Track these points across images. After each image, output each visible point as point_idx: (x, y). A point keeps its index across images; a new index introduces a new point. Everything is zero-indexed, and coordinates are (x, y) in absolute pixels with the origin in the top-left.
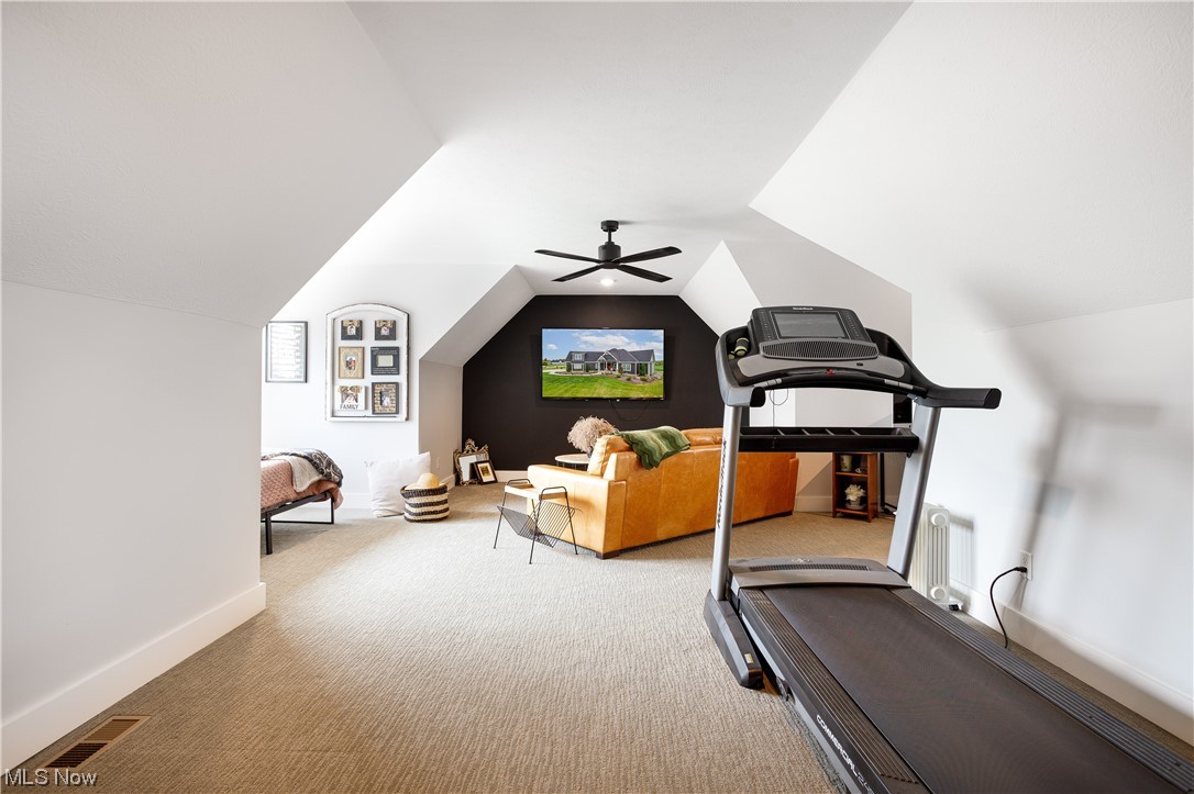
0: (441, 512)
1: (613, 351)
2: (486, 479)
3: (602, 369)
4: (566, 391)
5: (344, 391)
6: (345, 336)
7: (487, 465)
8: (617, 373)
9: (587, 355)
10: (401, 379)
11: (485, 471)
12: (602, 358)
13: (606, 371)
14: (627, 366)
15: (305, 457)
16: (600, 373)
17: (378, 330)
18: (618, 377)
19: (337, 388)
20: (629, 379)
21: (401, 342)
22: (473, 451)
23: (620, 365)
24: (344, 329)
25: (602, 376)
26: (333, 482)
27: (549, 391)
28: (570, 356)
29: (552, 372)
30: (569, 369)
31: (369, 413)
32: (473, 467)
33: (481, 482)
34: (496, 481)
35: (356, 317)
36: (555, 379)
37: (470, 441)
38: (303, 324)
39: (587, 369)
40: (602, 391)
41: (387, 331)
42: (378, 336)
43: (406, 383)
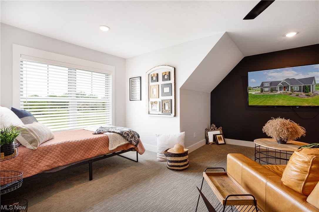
0: (182, 166)
1: (288, 80)
2: (220, 142)
3: (280, 90)
4: (261, 102)
5: (152, 103)
6: (152, 80)
7: (221, 136)
8: (289, 92)
9: (271, 83)
10: (172, 98)
11: (220, 138)
12: (280, 84)
13: (282, 91)
14: (296, 88)
15: (118, 133)
16: (279, 92)
17: (163, 77)
18: (291, 94)
19: (150, 102)
20: (297, 95)
21: (172, 81)
22: (215, 129)
23: (291, 87)
24: (152, 78)
25: (280, 94)
26: (133, 145)
27: (252, 102)
28: (262, 84)
29: (253, 93)
30: (262, 91)
31: (161, 113)
32: (215, 136)
33: (217, 144)
34: (225, 144)
35: (156, 72)
36: (255, 97)
37: (213, 125)
38: (139, 78)
39: (272, 90)
40: (281, 102)
41: (167, 76)
42: (164, 79)
43: (174, 99)
